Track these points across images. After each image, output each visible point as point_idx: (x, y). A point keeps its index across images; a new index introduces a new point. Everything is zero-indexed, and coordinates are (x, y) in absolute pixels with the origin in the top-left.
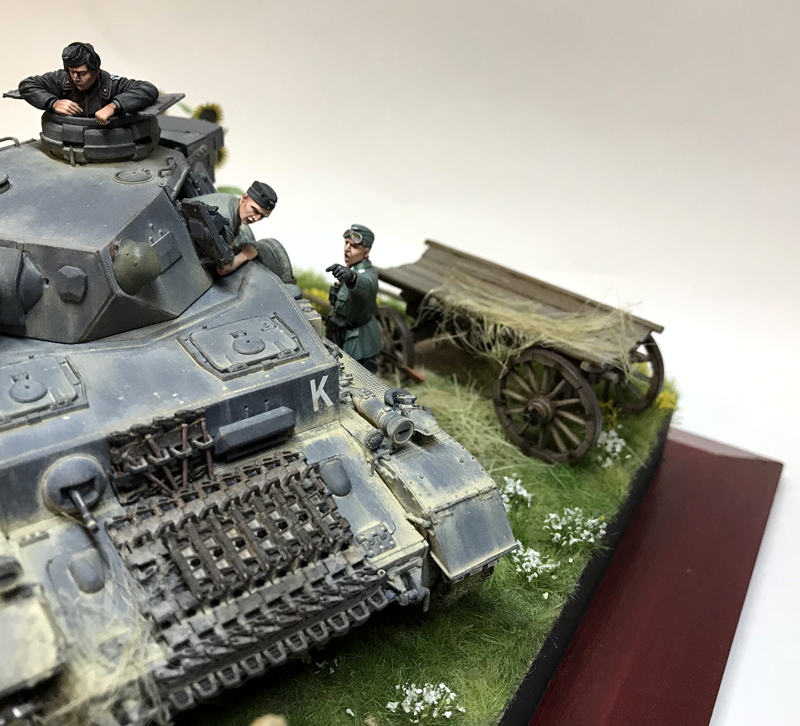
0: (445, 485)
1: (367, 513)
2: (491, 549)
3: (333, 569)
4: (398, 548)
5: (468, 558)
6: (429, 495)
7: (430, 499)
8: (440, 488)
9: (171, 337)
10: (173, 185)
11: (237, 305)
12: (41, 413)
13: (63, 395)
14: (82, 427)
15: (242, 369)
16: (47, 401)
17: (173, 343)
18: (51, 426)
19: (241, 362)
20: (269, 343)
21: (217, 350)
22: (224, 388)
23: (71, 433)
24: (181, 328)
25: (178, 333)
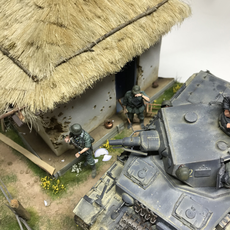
9: (182, 191)
10: (225, 159)
11: (210, 199)
12: (137, 181)
13: (145, 182)
14: (138, 193)
15: (178, 218)
16: (141, 180)
17: (181, 193)
18: (135, 185)
19: (181, 216)
20: (195, 219)
21: (183, 207)
22: (169, 217)
23: (135, 191)
24: (188, 191)
25: (185, 192)
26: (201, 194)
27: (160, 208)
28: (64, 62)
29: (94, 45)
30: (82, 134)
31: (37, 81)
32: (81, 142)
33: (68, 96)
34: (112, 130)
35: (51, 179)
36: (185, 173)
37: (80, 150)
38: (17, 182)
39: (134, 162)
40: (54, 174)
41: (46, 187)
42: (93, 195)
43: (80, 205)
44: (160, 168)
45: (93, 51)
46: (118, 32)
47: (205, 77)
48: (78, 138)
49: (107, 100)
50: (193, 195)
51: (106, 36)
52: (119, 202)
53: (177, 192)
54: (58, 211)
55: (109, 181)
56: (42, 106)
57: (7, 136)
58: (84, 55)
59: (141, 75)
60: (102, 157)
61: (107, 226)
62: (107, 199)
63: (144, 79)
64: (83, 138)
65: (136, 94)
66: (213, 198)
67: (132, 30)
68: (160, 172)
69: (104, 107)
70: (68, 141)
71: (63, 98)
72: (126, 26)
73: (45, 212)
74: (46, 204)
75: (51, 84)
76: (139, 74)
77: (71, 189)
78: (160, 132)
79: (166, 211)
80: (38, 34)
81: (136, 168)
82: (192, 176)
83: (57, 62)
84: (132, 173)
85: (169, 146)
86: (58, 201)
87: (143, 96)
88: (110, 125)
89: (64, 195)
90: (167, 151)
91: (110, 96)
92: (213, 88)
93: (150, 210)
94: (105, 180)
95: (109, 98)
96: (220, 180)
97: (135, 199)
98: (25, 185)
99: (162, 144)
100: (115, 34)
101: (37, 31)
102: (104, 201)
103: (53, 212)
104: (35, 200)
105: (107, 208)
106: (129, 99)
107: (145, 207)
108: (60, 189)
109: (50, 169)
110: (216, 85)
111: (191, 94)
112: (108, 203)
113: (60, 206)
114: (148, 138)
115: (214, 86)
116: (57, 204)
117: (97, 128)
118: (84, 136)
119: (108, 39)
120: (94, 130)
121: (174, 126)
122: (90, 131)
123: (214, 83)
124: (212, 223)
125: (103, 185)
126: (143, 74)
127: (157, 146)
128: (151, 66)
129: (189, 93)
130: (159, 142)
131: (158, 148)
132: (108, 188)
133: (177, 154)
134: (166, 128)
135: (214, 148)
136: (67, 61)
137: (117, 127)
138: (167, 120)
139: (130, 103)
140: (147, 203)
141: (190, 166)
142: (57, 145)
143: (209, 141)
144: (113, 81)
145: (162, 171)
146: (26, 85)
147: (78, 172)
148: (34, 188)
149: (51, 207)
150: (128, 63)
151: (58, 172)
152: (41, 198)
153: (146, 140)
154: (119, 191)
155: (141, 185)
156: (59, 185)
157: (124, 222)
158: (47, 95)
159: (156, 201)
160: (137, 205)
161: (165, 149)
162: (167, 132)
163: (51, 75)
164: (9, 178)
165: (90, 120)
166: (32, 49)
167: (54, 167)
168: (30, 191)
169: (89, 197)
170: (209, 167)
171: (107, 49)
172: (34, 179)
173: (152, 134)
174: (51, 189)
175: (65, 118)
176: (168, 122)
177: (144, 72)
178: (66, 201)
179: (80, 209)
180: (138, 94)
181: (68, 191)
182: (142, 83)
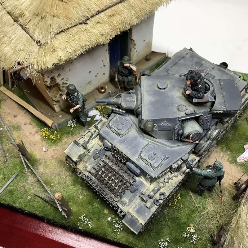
0: (137, 213)
1: (129, 199)
2: (132, 228)
3: (111, 196)
4: (123, 207)
5: (127, 224)
6: (133, 210)
7: (132, 211)
8: (136, 212)
9: (149, 141)
10: (182, 118)
11: (169, 148)
12: (115, 132)
13: (121, 132)
14: (115, 140)
15: (142, 159)
16: (119, 131)
17: (147, 142)
18: (114, 135)
19: (145, 158)
20: (154, 161)
21: (147, 152)
22: (136, 158)
23: (113, 139)
24: (153, 141)
25: (151, 142)
26: (162, 144)
27: (130, 151)
28: (62, 31)
29: (88, 19)
30: (76, 93)
31: (40, 45)
32: (75, 100)
33: (64, 59)
34: (105, 95)
35: (49, 131)
36: (150, 126)
37: (74, 107)
38: (21, 131)
39: (115, 118)
40: (52, 126)
41: (45, 136)
42: (82, 140)
43: (70, 147)
44: (134, 123)
45: (87, 24)
46: (110, 9)
47: (186, 54)
48: (73, 97)
49: (101, 68)
50: (157, 144)
51: (99, 12)
52: (100, 148)
53: (144, 141)
54: (53, 155)
55: (95, 131)
56: (43, 66)
57: (14, 93)
58: (79, 26)
59: (133, 47)
60: (94, 116)
61: (90, 165)
62: (92, 145)
63: (137, 51)
64: (76, 97)
65: (125, 64)
66: (171, 147)
67: (122, 8)
68: (134, 126)
69: (98, 73)
70: (64, 98)
71: (60, 60)
72: (117, 4)
73: (43, 156)
74: (44, 149)
75: (51, 49)
76: (132, 47)
77: (66, 140)
78: (137, 95)
79: (134, 154)
80: (43, 6)
81: (116, 122)
82: (156, 130)
83: (56, 32)
84: (112, 125)
85: (141, 106)
86: (54, 148)
87: (131, 66)
88: (103, 91)
89: (60, 144)
90: (140, 110)
91: (104, 64)
92: (192, 63)
93: (122, 152)
94: (92, 131)
95: (103, 65)
96: (176, 133)
97: (112, 144)
98: (28, 134)
99: (137, 104)
100: (107, 11)
101: (42, 4)
102: (89, 146)
103: (50, 156)
104: (35, 146)
105: (91, 152)
106: (120, 68)
107: (118, 150)
108: (57, 139)
109: (49, 122)
110: (194, 61)
111: (171, 67)
112: (92, 147)
113: (56, 152)
114: (127, 99)
115: (192, 62)
116: (54, 150)
117: (91, 92)
118: (77, 95)
119: (101, 15)
120: (89, 93)
121: (149, 91)
122: (86, 94)
123: (193, 60)
124: (167, 164)
125: (90, 134)
126: (135, 47)
127: (133, 106)
128: (144, 41)
129: (170, 66)
130: (135, 102)
131: (134, 107)
132: (93, 137)
133: (147, 112)
134: (142, 92)
135: (175, 109)
136: (65, 31)
137: (109, 93)
138: (144, 86)
139: (120, 72)
140: (121, 147)
141: (155, 121)
142: (55, 102)
143: (173, 104)
144: (106, 50)
145: (136, 125)
146: (31, 48)
147: (73, 127)
148: (35, 137)
149: (48, 152)
150: (116, 36)
151: (56, 125)
152: (40, 145)
153: (125, 100)
154: (102, 138)
155: (118, 134)
156: (56, 135)
157: (103, 161)
158: (48, 57)
159: (128, 147)
160: (113, 149)
161: (139, 108)
162: (142, 96)
163: (51, 41)
164: (14, 128)
165: (85, 84)
166: (38, 18)
167: (53, 120)
168: (31, 139)
169: (78, 142)
170: (169, 124)
171: (99, 23)
172: (35, 129)
173: (131, 97)
174: (49, 139)
175: (63, 79)
176: (144, 88)
177: (136, 45)
178: (61, 149)
179: (70, 150)
180: (127, 63)
181: (63, 141)
182: (135, 55)
